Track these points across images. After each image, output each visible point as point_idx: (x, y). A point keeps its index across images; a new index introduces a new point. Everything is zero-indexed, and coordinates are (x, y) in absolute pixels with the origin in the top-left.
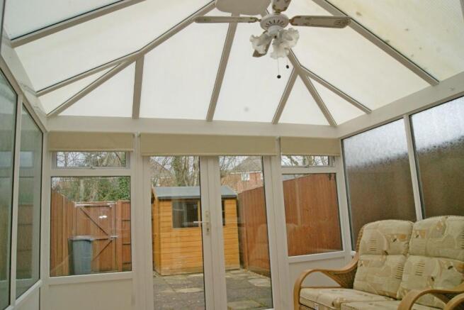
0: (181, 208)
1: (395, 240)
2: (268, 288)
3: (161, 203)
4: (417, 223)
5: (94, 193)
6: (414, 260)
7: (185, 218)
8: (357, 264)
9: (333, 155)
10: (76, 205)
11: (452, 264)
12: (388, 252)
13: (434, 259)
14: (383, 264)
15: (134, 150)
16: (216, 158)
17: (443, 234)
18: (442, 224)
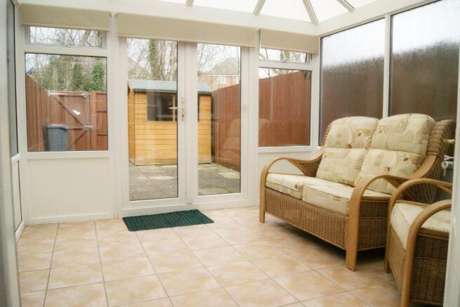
0: (156, 103)
1: (360, 135)
2: (237, 180)
3: (137, 96)
4: (382, 120)
5: (68, 84)
6: (374, 153)
7: (160, 111)
8: (321, 156)
9: (311, 52)
10: (50, 93)
11: (408, 156)
12: (352, 145)
13: (393, 152)
14: (346, 156)
15: (110, 30)
16: (194, 45)
17: (405, 129)
18: (405, 120)
